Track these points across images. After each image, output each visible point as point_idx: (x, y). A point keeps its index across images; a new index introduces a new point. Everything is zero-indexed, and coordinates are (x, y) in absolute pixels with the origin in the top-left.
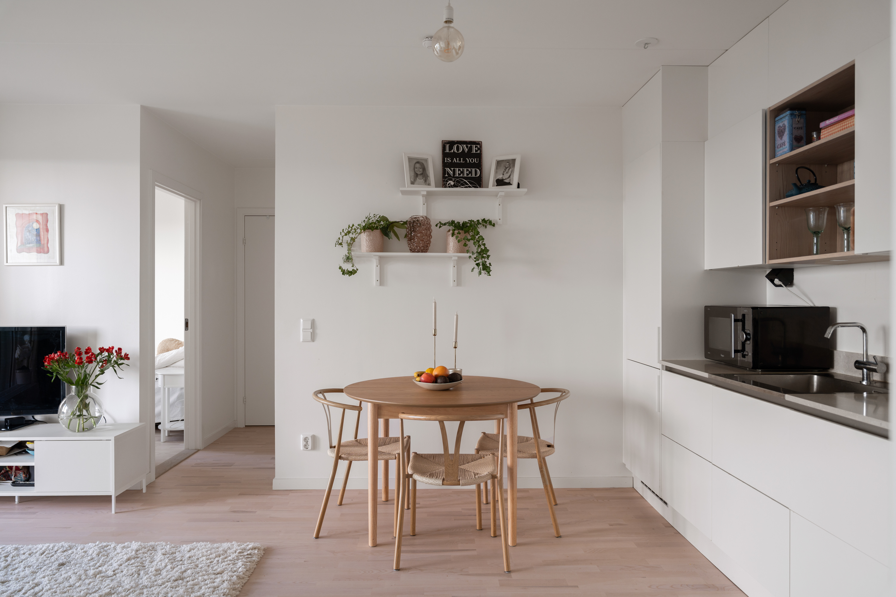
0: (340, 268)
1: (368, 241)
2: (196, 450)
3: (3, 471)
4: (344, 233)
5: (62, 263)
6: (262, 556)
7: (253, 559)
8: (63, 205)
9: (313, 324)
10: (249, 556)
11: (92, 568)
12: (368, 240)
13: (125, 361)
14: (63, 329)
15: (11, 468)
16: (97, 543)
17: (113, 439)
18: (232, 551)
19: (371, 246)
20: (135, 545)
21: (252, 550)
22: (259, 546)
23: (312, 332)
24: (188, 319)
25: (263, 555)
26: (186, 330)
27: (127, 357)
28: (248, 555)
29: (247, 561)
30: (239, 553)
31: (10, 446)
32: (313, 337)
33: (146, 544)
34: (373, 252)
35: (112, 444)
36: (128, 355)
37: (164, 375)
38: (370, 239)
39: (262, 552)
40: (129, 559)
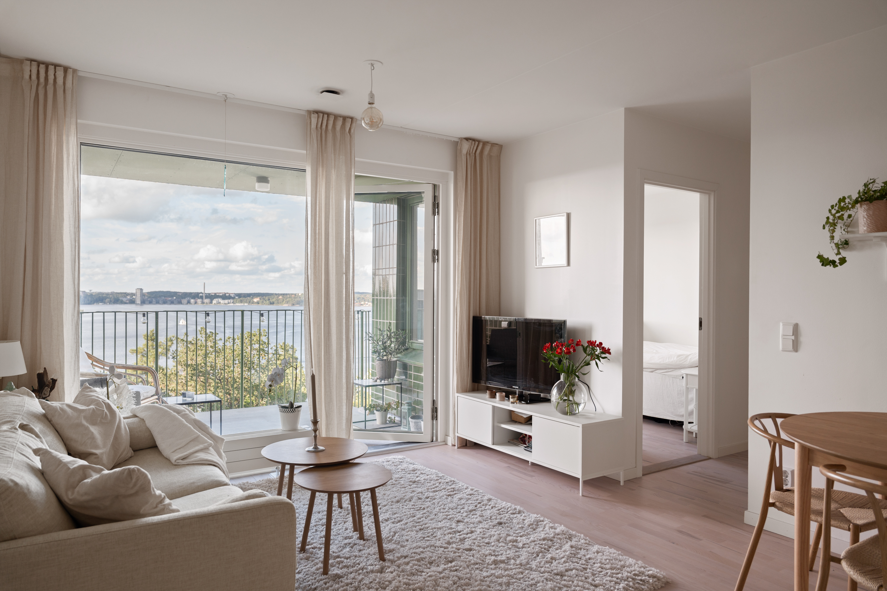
0: (820, 257)
1: (865, 218)
2: (707, 458)
3: (521, 436)
4: (835, 210)
5: (569, 264)
6: (659, 589)
7: (643, 587)
8: (570, 213)
9: (796, 329)
10: (641, 583)
11: (514, 535)
12: (866, 216)
13: (607, 355)
14: (565, 322)
15: (526, 435)
16: (539, 515)
17: (581, 426)
18: (628, 569)
19: (870, 225)
20: (560, 528)
21: (649, 577)
22: (661, 576)
23: (794, 339)
24: (701, 319)
25: (659, 587)
26: (699, 330)
27: (608, 351)
28: (641, 580)
29: (634, 586)
30: (635, 575)
31: (525, 416)
32: (796, 346)
33: (570, 531)
34: (874, 232)
35: (580, 430)
36: (610, 349)
37: (687, 375)
38: (869, 214)
39: (659, 585)
40: (544, 539)
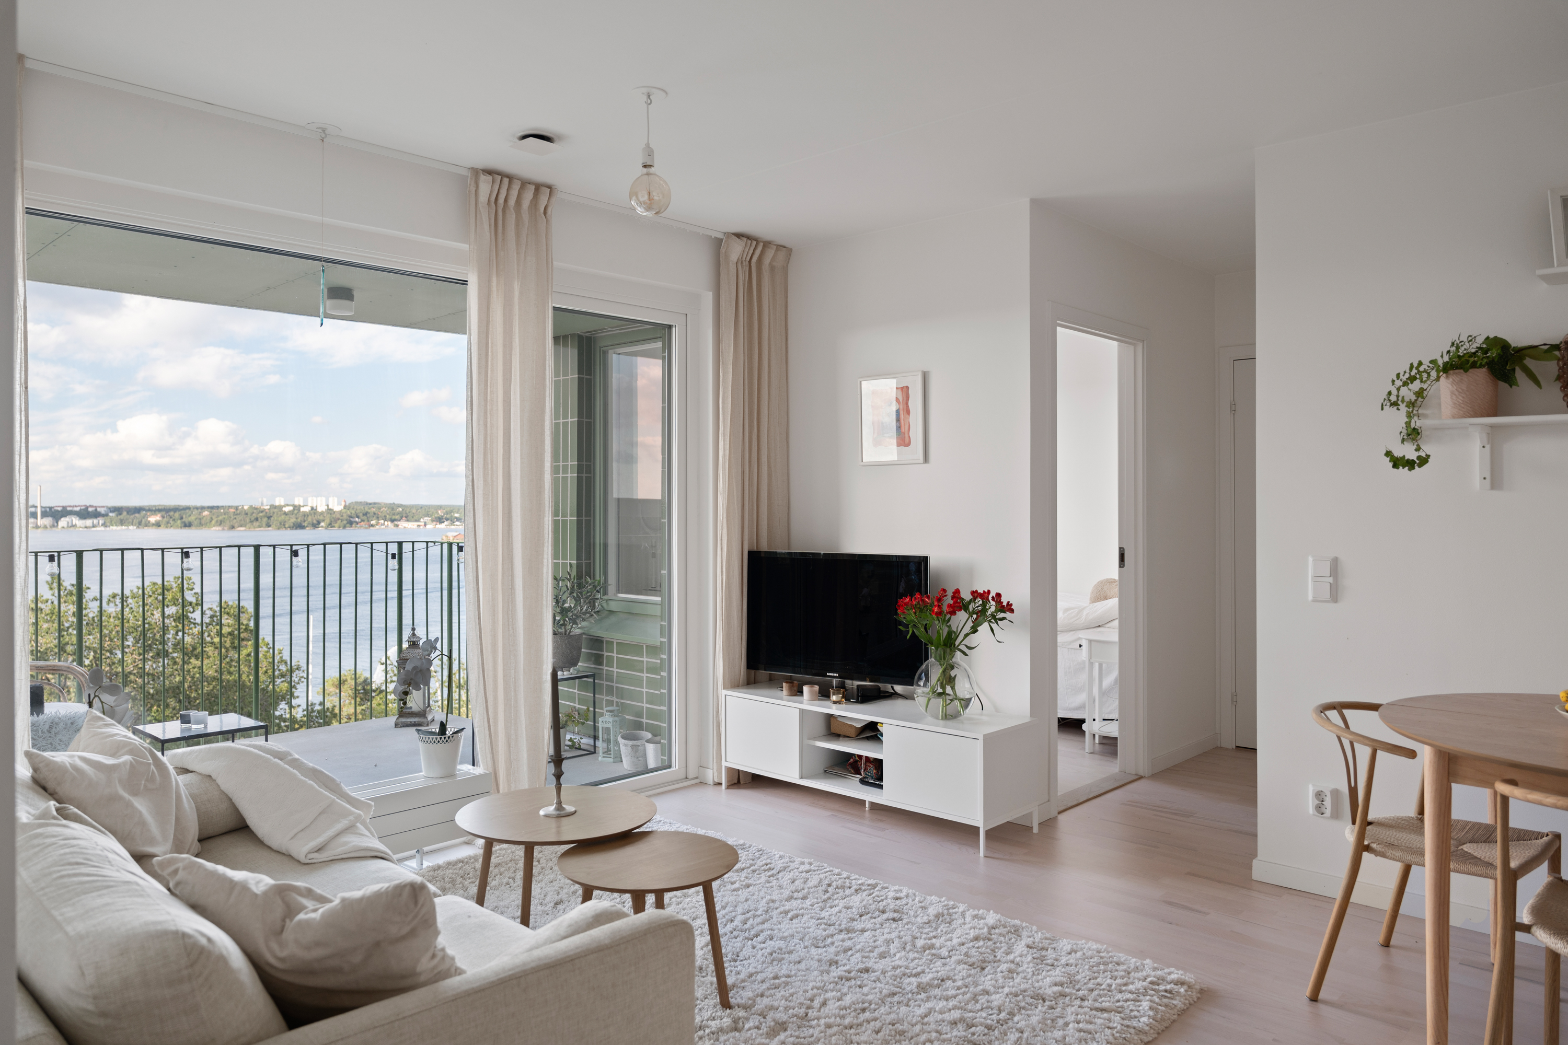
0: (1388, 454)
1: (1455, 395)
2: (1137, 777)
3: (851, 760)
4: (1401, 380)
5: (926, 459)
6: (1195, 1002)
7: (1174, 1002)
8: (928, 372)
9: (1335, 567)
10: (1167, 994)
11: (924, 936)
12: (1457, 393)
13: (1008, 615)
14: (925, 559)
15: (860, 757)
16: (944, 899)
17: (981, 738)
18: (1140, 975)
19: (1463, 405)
20: (992, 918)
21: (1176, 984)
22: (1191, 980)
23: (1332, 582)
24: (1123, 549)
25: (1195, 1000)
26: (1120, 567)
27: (1009, 608)
28: (1166, 991)
29: (1161, 1003)
30: (1152, 983)
31: (859, 725)
32: (1335, 595)
33: (1009, 920)
34: (1470, 417)
35: (980, 745)
36: (1012, 605)
37: (1090, 641)
38: (1461, 389)
39: (1195, 995)
40: (976, 939)
